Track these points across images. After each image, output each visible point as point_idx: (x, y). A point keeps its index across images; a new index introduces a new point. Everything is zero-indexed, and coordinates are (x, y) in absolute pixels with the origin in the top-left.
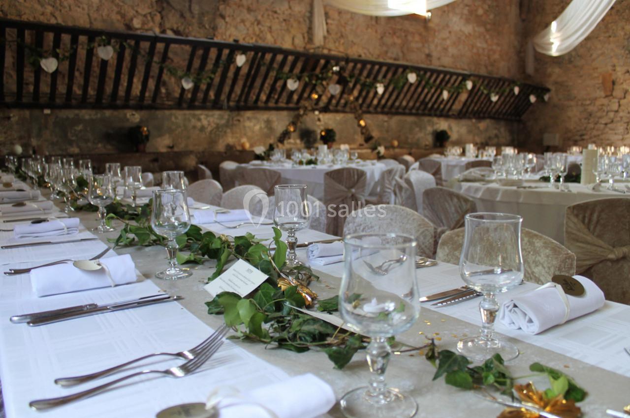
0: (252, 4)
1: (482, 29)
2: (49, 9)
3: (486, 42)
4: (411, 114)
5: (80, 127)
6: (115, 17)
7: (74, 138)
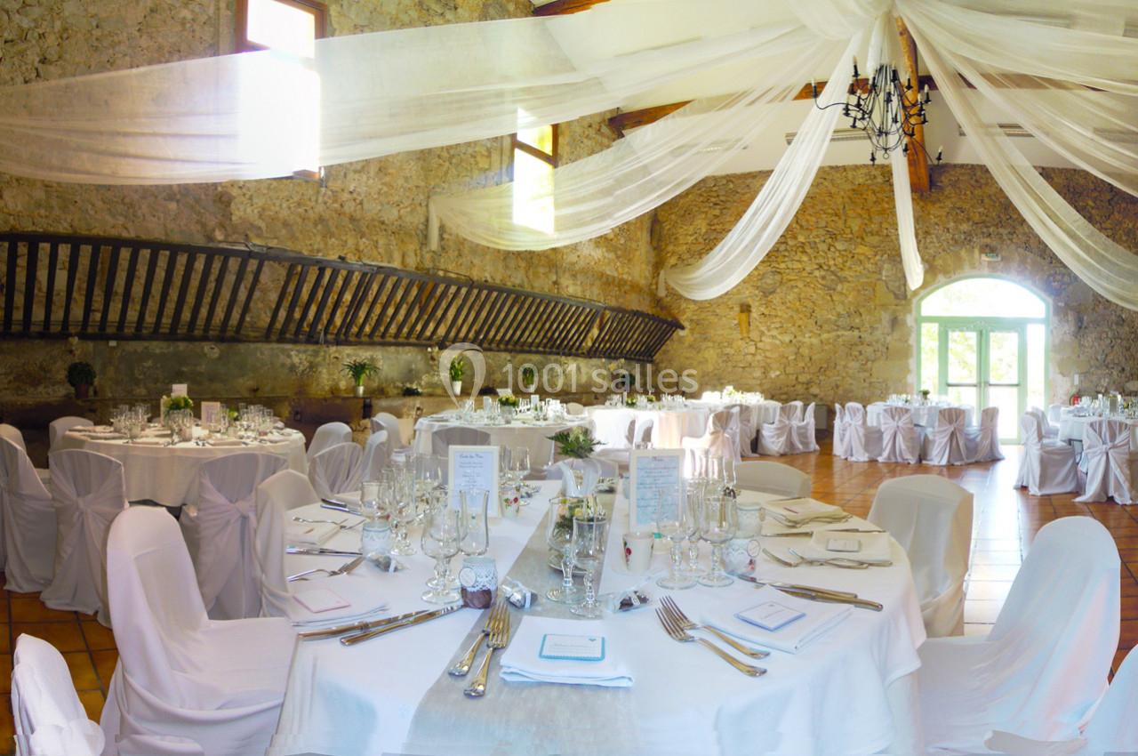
0: (355, 211)
1: (612, 256)
2: (121, 220)
3: (617, 269)
4: (537, 352)
5: (149, 363)
6: (195, 228)
7: (141, 377)
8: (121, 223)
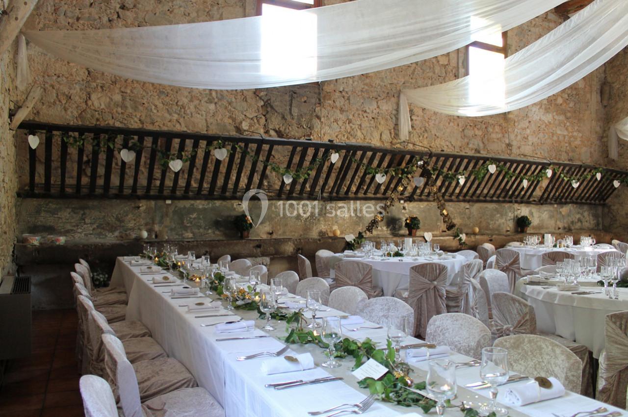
0: (344, 105)
1: (562, 118)
2: (176, 116)
3: (567, 129)
4: (492, 201)
5: (195, 215)
6: (227, 121)
7: (189, 225)
8: (175, 118)
